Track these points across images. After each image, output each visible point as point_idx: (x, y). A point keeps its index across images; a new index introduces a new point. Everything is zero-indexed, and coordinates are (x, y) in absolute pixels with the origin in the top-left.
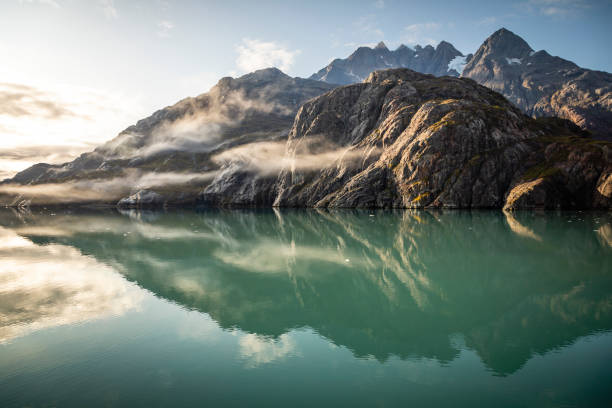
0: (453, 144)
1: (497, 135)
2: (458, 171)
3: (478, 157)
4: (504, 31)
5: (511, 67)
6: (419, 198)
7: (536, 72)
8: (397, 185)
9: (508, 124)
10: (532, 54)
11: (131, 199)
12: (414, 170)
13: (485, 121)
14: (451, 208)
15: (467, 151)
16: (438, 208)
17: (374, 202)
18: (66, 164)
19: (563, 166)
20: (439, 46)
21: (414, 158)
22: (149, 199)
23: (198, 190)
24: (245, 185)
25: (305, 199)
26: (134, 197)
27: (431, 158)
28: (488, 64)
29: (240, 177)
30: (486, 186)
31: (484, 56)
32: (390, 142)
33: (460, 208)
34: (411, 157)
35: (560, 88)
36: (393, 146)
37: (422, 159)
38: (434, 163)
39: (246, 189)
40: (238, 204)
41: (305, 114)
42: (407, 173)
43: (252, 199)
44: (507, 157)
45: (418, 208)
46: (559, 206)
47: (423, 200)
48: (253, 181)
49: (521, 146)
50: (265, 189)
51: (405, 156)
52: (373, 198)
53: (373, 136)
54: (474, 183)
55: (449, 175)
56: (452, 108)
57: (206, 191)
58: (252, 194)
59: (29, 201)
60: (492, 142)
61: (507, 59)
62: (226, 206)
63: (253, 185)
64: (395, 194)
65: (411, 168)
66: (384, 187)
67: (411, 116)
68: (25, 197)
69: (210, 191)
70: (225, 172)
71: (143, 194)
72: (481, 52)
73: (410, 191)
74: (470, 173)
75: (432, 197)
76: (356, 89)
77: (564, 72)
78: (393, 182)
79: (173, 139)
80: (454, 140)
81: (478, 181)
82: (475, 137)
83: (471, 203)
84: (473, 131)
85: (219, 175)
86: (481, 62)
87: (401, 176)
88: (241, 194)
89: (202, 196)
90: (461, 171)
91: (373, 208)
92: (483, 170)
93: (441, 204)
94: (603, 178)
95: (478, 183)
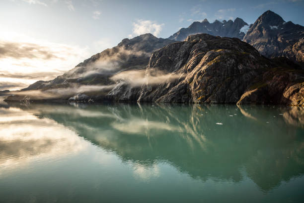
0: (218, 72)
1: (240, 67)
2: (219, 85)
3: (229, 78)
4: (269, 12)
5: (272, 30)
6: (200, 98)
7: (285, 33)
8: (191, 92)
9: (247, 62)
10: (284, 23)
11: (74, 98)
12: (199, 84)
13: (235, 60)
14: (214, 103)
15: (224, 75)
16: (208, 103)
17: (181, 100)
18: (50, 81)
19: (269, 83)
20: (235, 21)
21: (199, 79)
22: (82, 97)
23: (106, 93)
24: (126, 92)
25: (151, 98)
26: (76, 97)
27: (206, 78)
28: (260, 29)
29: (124, 87)
30: (232, 93)
31: (258, 25)
32: (190, 70)
33: (219, 103)
34: (197, 78)
35: (298, 41)
36: (191, 73)
37: (202, 79)
38: (208, 81)
39: (127, 93)
40: (123, 100)
41: (154, 57)
42: (195, 86)
43: (129, 98)
44: (244, 78)
45: (200, 103)
46: (263, 102)
47: (202, 99)
48: (130, 90)
49: (252, 73)
50: (135, 93)
51: (195, 78)
52: (180, 98)
53: (184, 68)
54: (227, 90)
55: (215, 87)
56: (220, 54)
57: (109, 94)
58: (129, 96)
59: (29, 98)
60: (238, 70)
61: (271, 26)
62: (117, 101)
63: (130, 91)
64: (190, 96)
65: (197, 83)
66: (185, 93)
67: (202, 58)
68: (28, 96)
69: (110, 94)
70: (118, 85)
71: (79, 95)
72: (257, 23)
73: (196, 94)
74: (225, 86)
75: (206, 98)
76: (179, 44)
77: (301, 33)
78: (189, 90)
79: (97, 69)
80: (219, 70)
81: (228, 90)
82: (229, 68)
83: (225, 101)
84: (228, 65)
85: (115, 86)
86: (256, 28)
87: (193, 87)
88: (124, 96)
89: (107, 96)
90: (221, 85)
91: (180, 103)
92: (232, 84)
93: (210, 101)
94: (286, 89)
95: (229, 91)
